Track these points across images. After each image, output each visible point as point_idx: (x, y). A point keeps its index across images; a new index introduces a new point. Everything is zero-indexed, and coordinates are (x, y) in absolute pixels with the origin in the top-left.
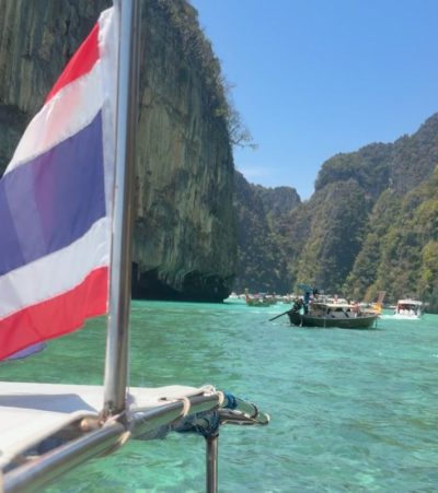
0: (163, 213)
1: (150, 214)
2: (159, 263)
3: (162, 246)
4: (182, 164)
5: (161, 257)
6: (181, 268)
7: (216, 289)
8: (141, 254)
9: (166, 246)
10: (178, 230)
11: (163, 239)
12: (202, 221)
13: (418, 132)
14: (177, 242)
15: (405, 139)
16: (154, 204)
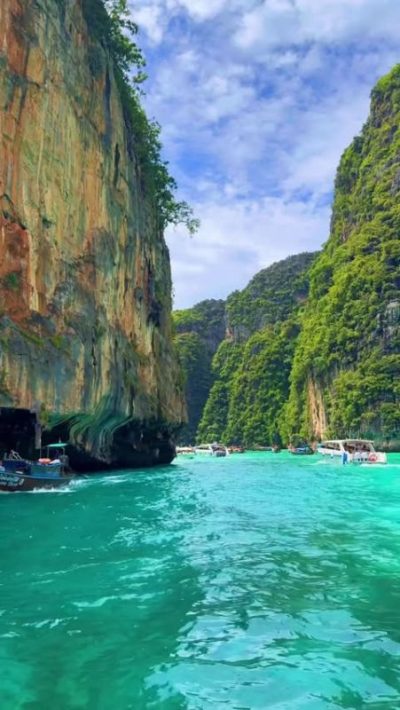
0: (78, 308)
1: (53, 308)
2: (78, 409)
3: (80, 374)
4: (103, 221)
5: (79, 397)
6: (110, 417)
7: (157, 452)
8: (40, 393)
9: (87, 375)
10: (106, 344)
11: (81, 360)
12: (137, 332)
13: (248, 288)
14: (105, 367)
15: (236, 294)
16: (58, 289)
